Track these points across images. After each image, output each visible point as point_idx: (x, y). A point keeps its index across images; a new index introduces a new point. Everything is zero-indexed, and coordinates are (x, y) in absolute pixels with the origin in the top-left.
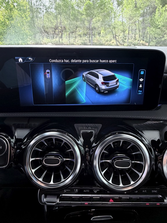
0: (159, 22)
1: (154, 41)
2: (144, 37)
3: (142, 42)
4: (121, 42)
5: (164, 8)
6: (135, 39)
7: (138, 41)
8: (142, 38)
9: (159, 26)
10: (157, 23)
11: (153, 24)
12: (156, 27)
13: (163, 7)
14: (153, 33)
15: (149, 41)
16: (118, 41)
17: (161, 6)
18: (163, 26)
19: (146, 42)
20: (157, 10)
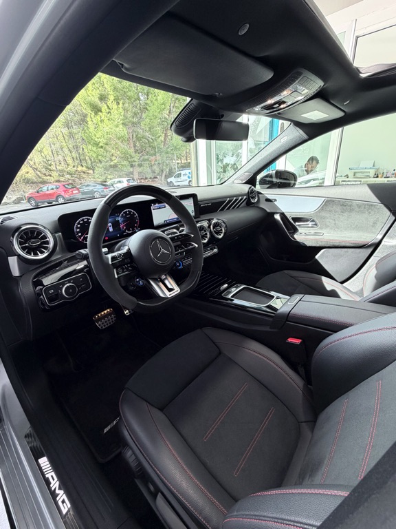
0: (98, 138)
1: (101, 166)
2: (80, 160)
3: (80, 168)
4: (43, 170)
5: (98, 117)
6: (68, 165)
7: (74, 167)
8: (77, 162)
9: (101, 144)
10: (96, 140)
11: (89, 140)
12: (96, 144)
13: (96, 114)
14: (94, 155)
15: (93, 167)
16: (36, 169)
17: (93, 114)
18: (107, 144)
19: (87, 168)
20: (89, 119)
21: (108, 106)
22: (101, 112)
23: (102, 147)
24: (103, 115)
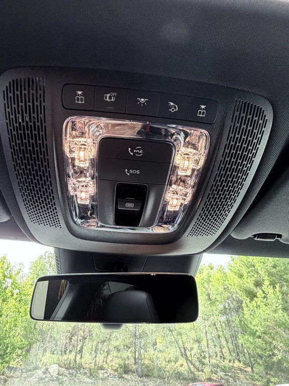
1: (260, 362)
2: (238, 354)
3: (237, 364)
5: (254, 302)
6: (224, 358)
7: (230, 361)
8: (234, 355)
9: (258, 333)
10: (253, 328)
11: (245, 329)
12: (253, 334)
13: (252, 300)
14: (252, 347)
15: (251, 364)
16: (191, 362)
17: (248, 300)
18: (265, 333)
19: (245, 364)
20: (244, 305)
21: (264, 292)
22: (257, 297)
23: (259, 337)
24: (259, 300)
